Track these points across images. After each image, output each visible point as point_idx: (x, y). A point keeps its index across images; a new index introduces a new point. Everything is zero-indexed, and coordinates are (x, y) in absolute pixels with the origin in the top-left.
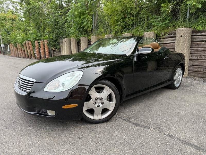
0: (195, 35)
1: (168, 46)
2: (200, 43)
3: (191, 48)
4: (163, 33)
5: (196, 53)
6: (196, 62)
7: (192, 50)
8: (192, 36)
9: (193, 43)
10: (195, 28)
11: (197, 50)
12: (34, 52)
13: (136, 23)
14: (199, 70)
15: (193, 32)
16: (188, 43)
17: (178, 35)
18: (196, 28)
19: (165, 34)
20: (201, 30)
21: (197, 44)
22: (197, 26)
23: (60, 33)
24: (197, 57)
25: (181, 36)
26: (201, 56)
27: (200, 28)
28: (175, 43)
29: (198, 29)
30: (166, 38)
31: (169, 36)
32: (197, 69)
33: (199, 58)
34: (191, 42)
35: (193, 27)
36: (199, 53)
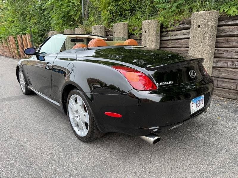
0: (224, 23)
1: (180, 44)
2: (233, 38)
3: (215, 47)
4: (172, 23)
5: (225, 56)
6: (224, 72)
7: (218, 50)
8: (219, 26)
9: (220, 39)
10: (225, 12)
11: (227, 51)
12: (18, 51)
13: (135, 7)
14: (229, 85)
15: (220, 19)
16: (210, 39)
17: (194, 25)
18: (227, 11)
19: (175, 23)
20: (235, 14)
21: (228, 41)
22: (229, 8)
23: (47, 25)
24: (226, 64)
25: (199, 26)
26: (233, 61)
27: (234, 11)
28: (189, 38)
29: (230, 12)
30: (177, 31)
31: (182, 26)
32: (226, 84)
33: (229, 66)
34: (217, 37)
35: (222, 10)
36: (230, 56)
